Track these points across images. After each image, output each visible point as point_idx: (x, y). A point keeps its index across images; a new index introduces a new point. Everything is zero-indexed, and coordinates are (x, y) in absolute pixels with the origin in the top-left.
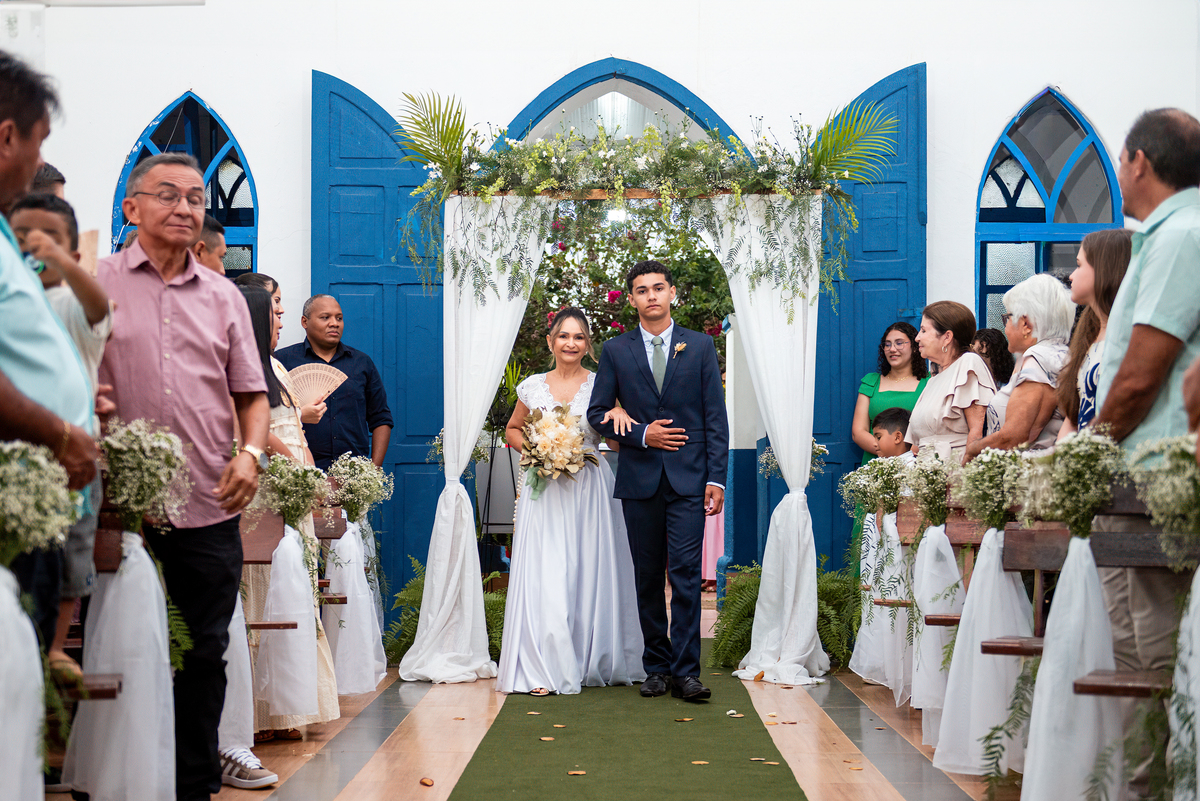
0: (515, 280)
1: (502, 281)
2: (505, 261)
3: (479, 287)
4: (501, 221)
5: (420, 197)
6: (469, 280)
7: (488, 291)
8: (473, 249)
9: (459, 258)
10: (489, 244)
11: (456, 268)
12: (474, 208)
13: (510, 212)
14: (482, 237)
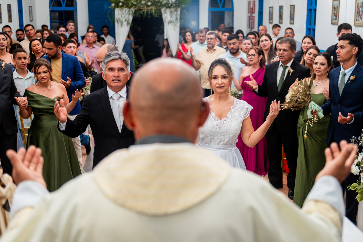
0: (128, 23)
1: (125, 23)
2: (126, 20)
3: (122, 24)
4: (125, 13)
5: (111, 8)
6: (120, 23)
7: (123, 25)
8: (120, 18)
9: (118, 20)
10: (123, 17)
11: (117, 21)
12: (120, 10)
13: (127, 12)
14: (122, 16)
